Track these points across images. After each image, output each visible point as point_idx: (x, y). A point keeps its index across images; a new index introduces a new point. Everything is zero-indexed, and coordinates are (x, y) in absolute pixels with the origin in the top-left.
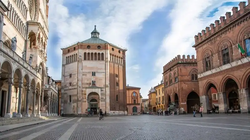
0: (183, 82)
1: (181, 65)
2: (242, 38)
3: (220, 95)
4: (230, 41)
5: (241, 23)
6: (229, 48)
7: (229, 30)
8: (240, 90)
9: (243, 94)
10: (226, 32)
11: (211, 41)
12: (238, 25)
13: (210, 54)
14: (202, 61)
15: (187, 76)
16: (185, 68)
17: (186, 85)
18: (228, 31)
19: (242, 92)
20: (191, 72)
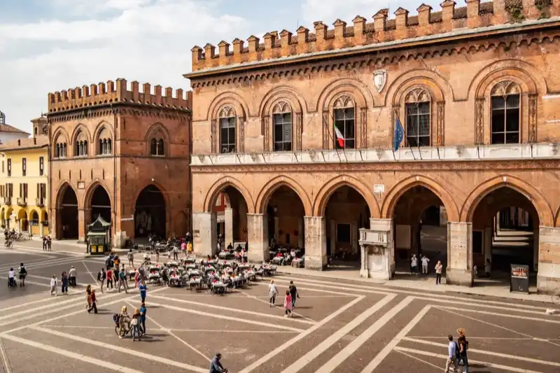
0: (128, 159)
1: (127, 109)
2: (332, 104)
3: (255, 221)
4: (300, 98)
5: (332, 69)
6: (295, 115)
7: (302, 73)
8: (310, 219)
9: (315, 228)
10: (292, 74)
11: (245, 80)
12: (326, 70)
13: (239, 113)
14: (209, 124)
15: (139, 143)
16: (136, 118)
17: (137, 168)
18: (298, 73)
19: (315, 223)
20: (152, 132)
